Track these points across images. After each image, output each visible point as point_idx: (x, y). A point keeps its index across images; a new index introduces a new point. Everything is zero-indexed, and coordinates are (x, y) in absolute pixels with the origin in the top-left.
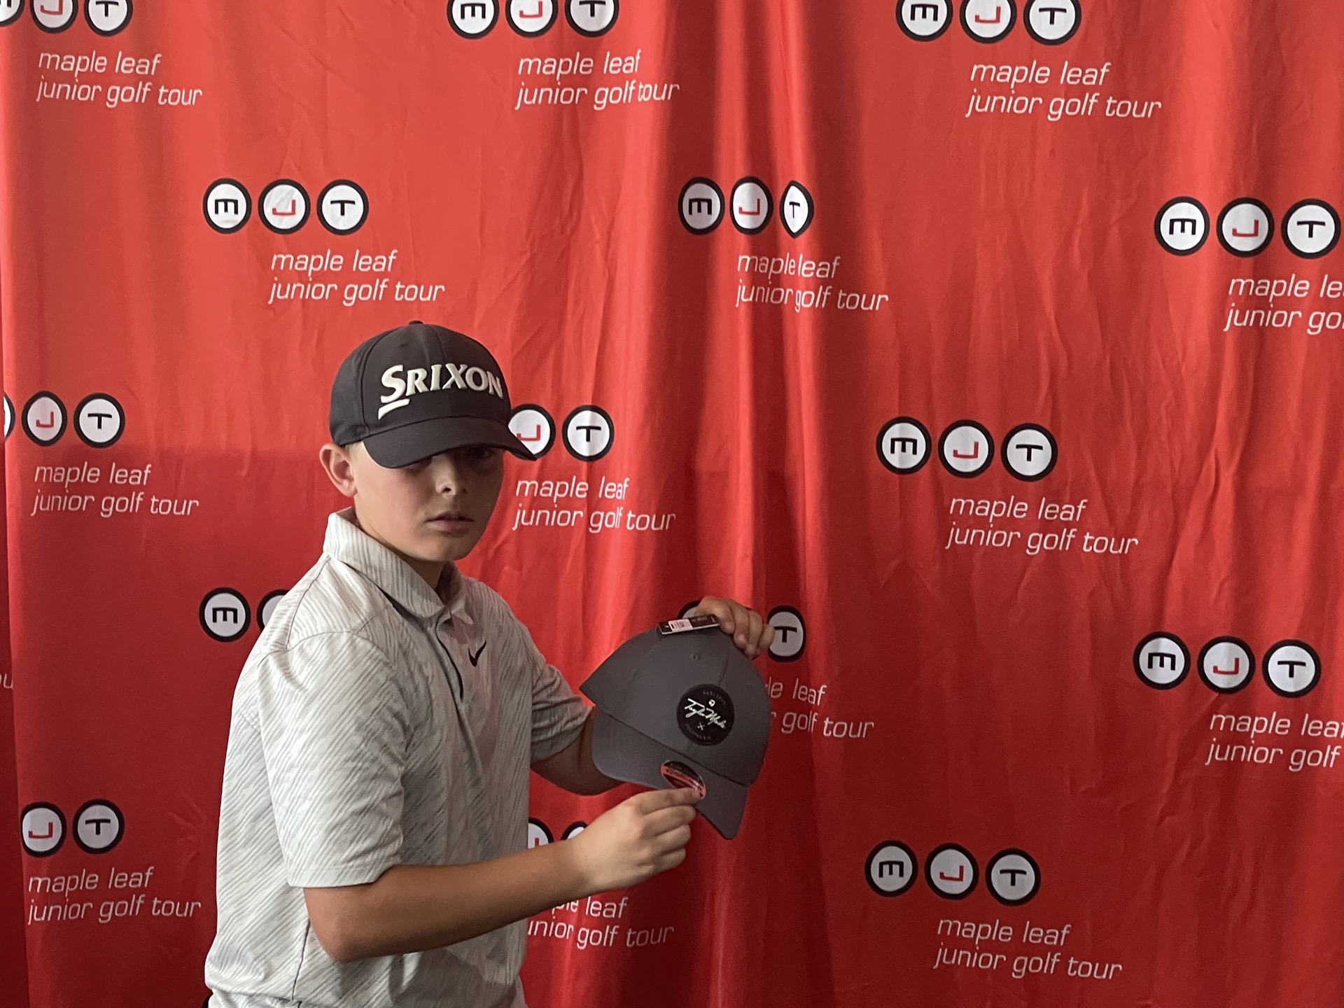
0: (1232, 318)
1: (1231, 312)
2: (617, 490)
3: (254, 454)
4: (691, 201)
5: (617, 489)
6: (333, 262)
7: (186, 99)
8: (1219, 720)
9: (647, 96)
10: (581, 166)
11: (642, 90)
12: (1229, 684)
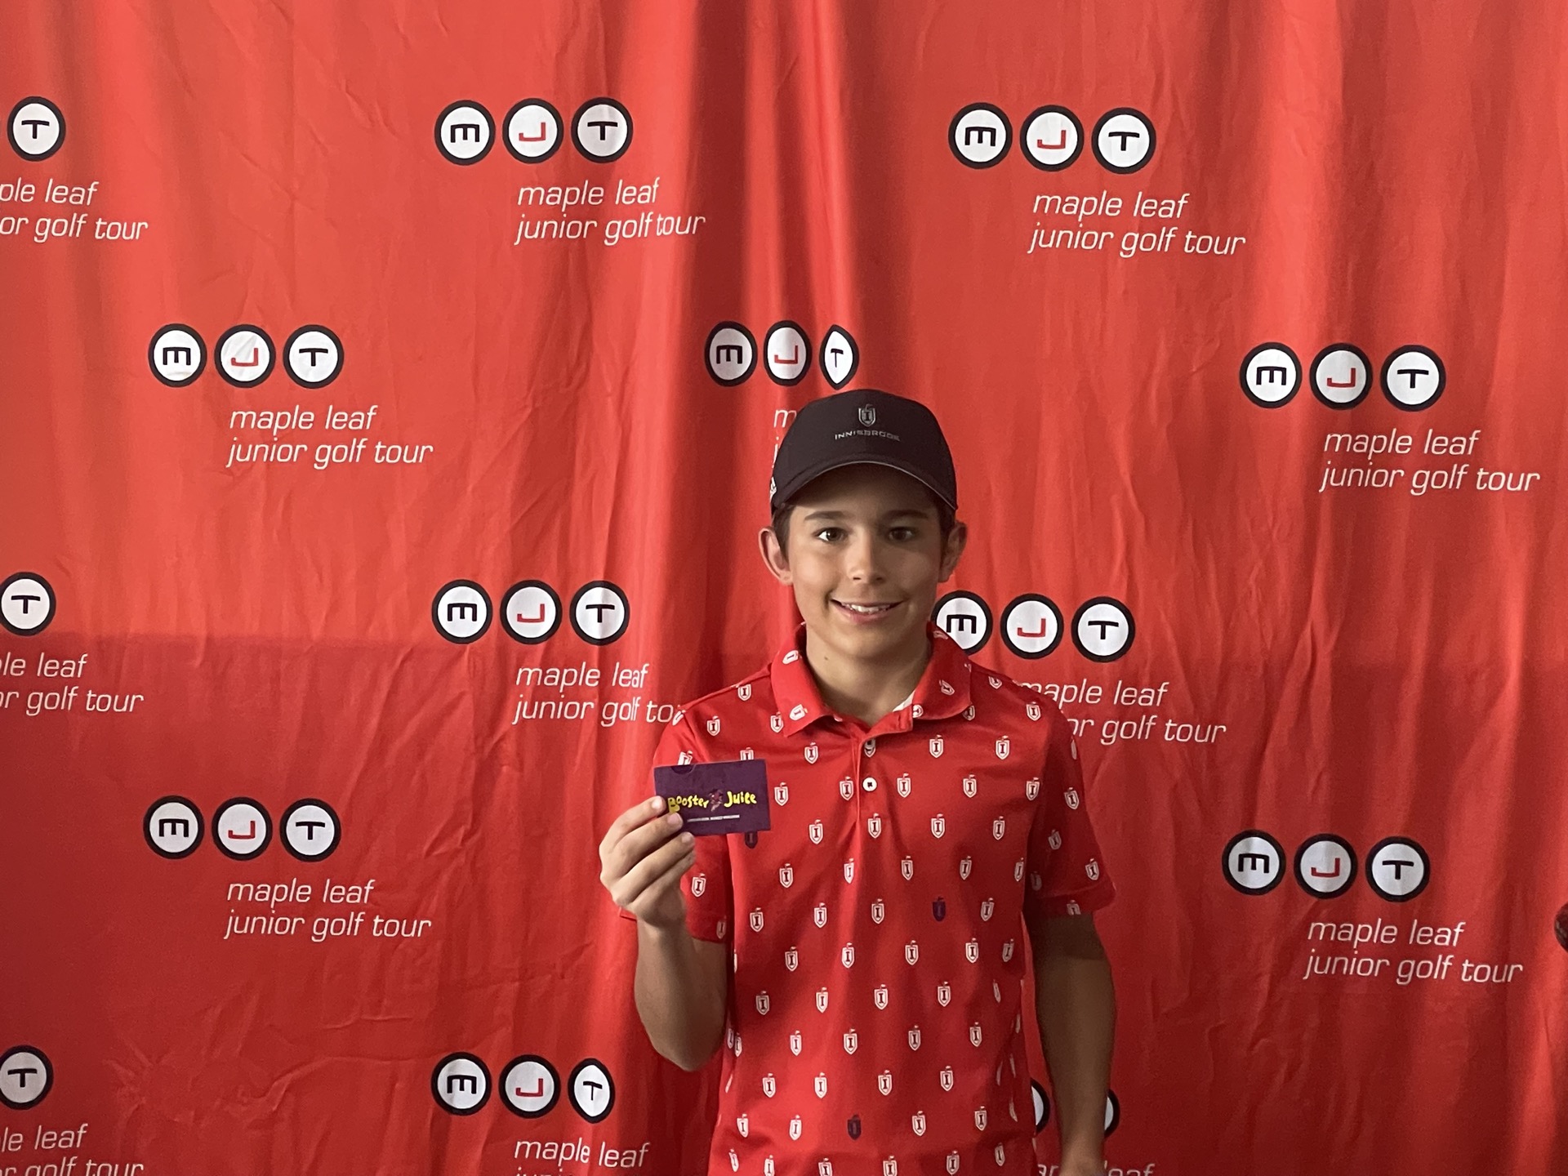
0: (1328, 478)
1: (1327, 470)
2: (635, 676)
3: (209, 640)
4: (719, 348)
5: (633, 676)
6: (301, 419)
7: (128, 234)
8: (1318, 929)
9: (667, 230)
10: (590, 309)
11: (662, 223)
12: (1328, 888)
